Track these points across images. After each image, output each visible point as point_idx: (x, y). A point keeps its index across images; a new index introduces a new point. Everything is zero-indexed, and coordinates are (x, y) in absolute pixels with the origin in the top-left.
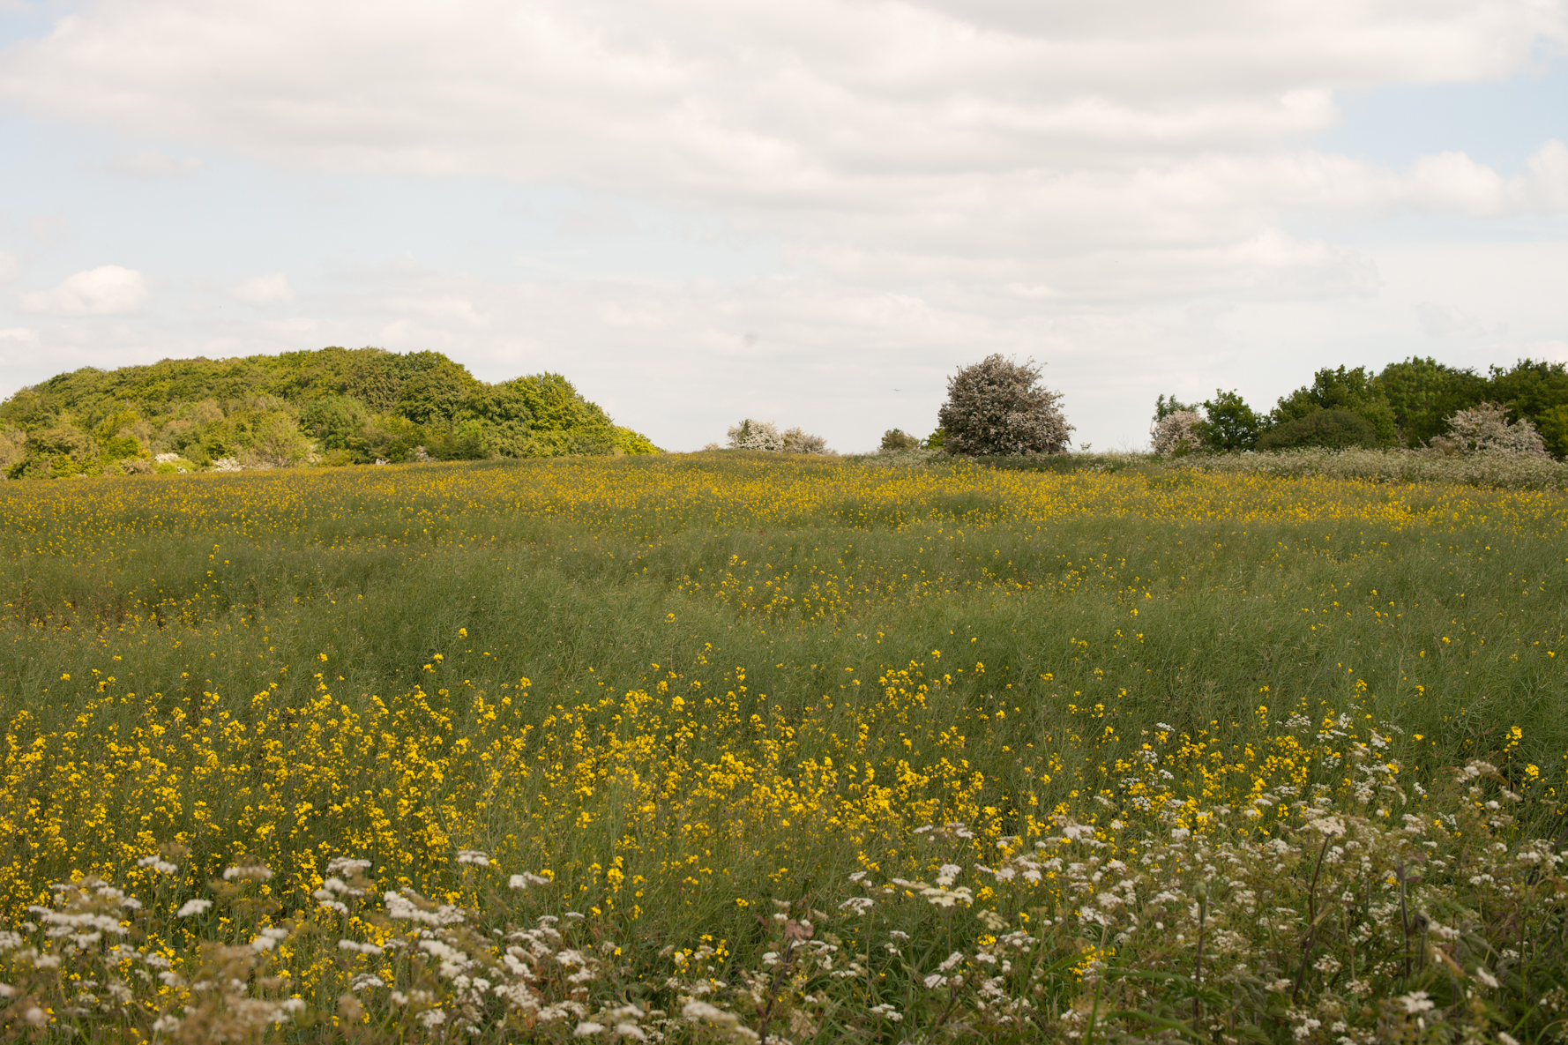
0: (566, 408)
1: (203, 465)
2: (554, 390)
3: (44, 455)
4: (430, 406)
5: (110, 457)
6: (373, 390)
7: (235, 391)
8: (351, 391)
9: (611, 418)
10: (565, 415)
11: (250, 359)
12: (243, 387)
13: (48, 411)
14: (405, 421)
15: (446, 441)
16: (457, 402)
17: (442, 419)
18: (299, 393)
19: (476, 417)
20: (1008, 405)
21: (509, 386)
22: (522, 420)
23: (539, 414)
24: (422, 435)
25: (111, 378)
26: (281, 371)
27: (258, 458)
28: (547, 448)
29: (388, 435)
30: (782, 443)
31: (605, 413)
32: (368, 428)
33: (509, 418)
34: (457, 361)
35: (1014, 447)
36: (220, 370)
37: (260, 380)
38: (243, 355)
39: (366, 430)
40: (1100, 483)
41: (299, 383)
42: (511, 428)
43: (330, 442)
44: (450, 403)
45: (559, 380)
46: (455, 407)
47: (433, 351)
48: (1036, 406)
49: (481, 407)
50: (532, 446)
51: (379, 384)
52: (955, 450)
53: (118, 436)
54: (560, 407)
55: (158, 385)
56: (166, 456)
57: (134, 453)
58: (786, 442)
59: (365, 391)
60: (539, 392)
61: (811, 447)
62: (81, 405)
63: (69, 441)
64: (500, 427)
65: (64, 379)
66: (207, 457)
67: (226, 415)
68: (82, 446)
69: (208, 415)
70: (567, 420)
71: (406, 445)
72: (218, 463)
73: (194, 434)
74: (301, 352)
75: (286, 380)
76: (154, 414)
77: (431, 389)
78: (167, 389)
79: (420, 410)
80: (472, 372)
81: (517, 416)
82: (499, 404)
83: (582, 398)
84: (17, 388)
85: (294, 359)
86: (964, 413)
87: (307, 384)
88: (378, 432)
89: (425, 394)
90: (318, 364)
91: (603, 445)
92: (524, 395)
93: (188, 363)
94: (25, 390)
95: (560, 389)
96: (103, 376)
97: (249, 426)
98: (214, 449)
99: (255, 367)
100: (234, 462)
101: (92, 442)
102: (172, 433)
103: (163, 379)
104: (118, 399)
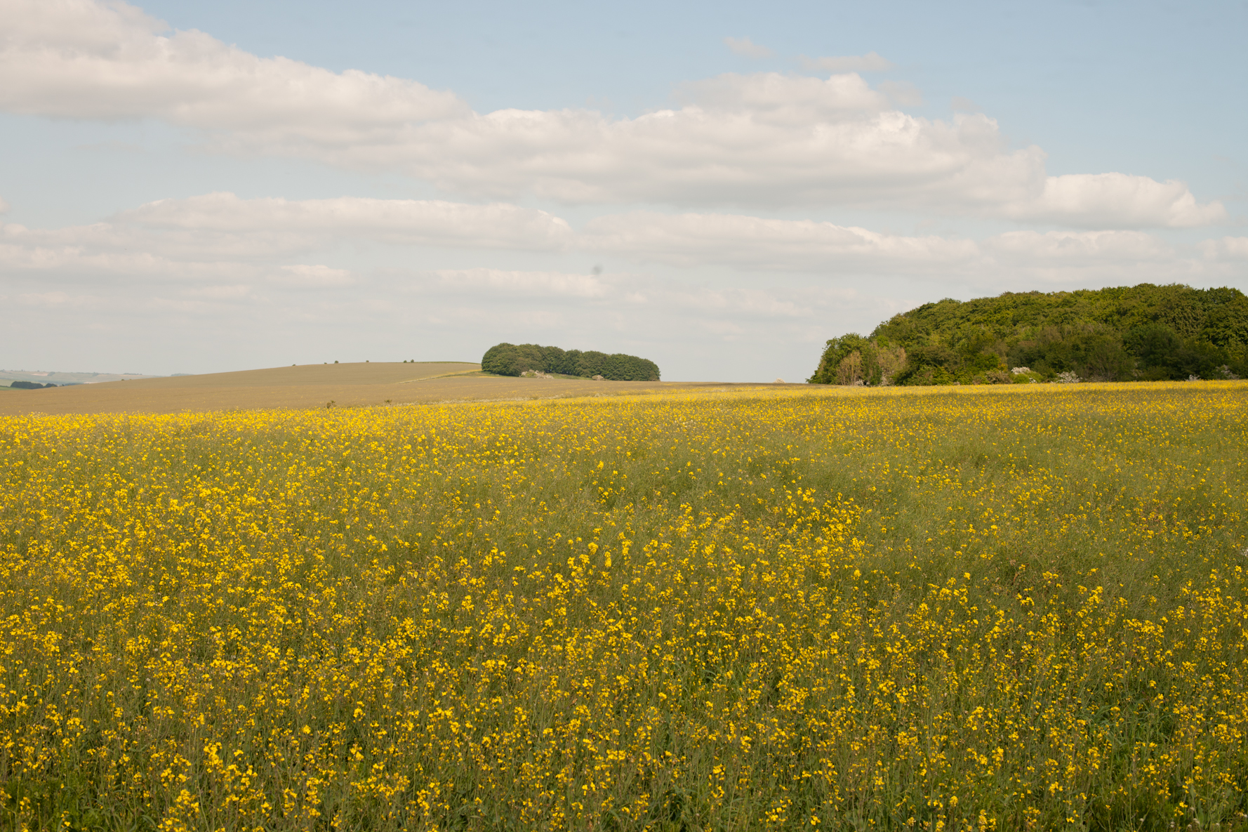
3: (924, 366)
4: (1229, 332)
5: (975, 369)
6: (1180, 319)
7: (1066, 318)
8: (1162, 320)
11: (1077, 294)
12: (1073, 315)
13: (921, 332)
14: (1209, 344)
17: (1239, 343)
18: (1119, 321)
24: (1226, 356)
25: (965, 307)
26: (1103, 303)
27: (1094, 372)
29: (1198, 356)
36: (1052, 301)
37: (1086, 309)
38: (1070, 289)
39: (1179, 351)
41: (1119, 313)
43: (1151, 360)
47: (1229, 287)
51: (1185, 314)
53: (982, 352)
55: (1004, 312)
56: (1021, 369)
57: (995, 366)
59: (1174, 319)
62: (944, 328)
63: (941, 355)
65: (929, 308)
66: (1052, 370)
67: (1063, 338)
69: (1049, 337)
71: (1212, 364)
72: (1061, 376)
73: (1039, 352)
74: (1119, 288)
75: (1108, 310)
77: (1230, 319)
78: (1011, 316)
79: (1221, 336)
85: (1113, 294)
87: (1125, 313)
88: (1189, 353)
89: (1225, 322)
90: (1134, 298)
93: (1026, 296)
94: (899, 315)
96: (959, 306)
97: (1083, 346)
98: (1056, 364)
100: (1074, 375)
101: (958, 357)
103: (1008, 309)
104: (973, 324)
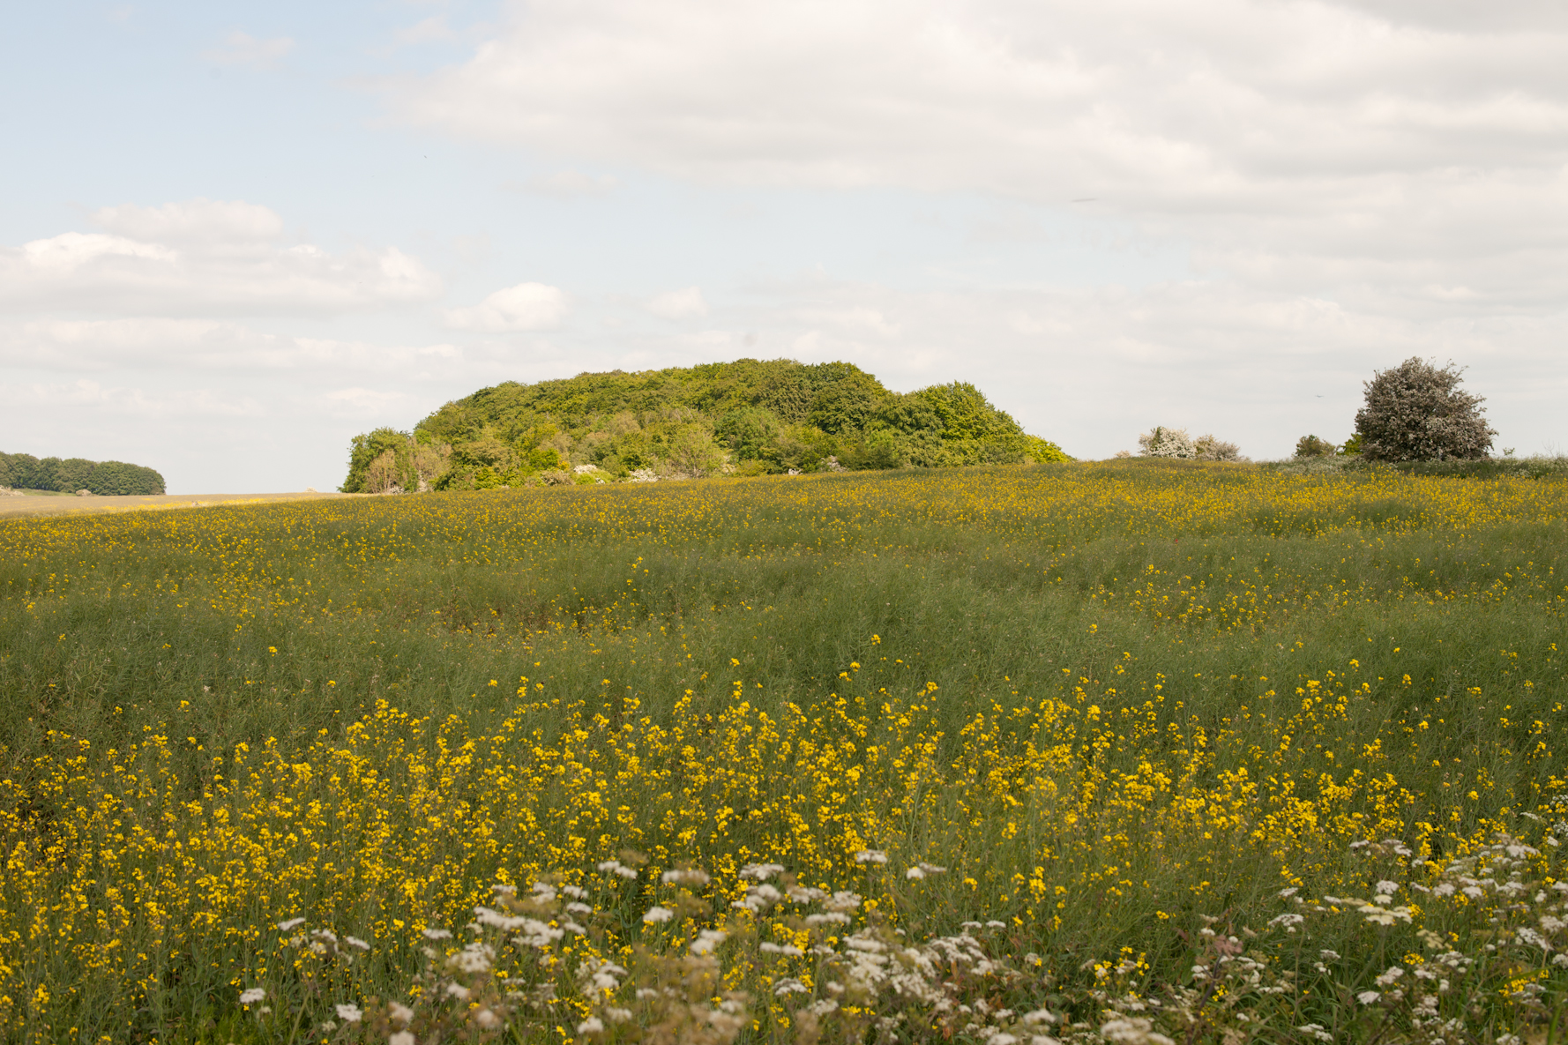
0: (977, 417)
1: (620, 476)
2: (964, 399)
3: (468, 467)
4: (841, 416)
5: (531, 468)
6: (785, 401)
7: (651, 403)
8: (764, 402)
9: (1021, 426)
10: (975, 424)
11: (666, 373)
12: (659, 399)
13: (472, 425)
14: (817, 431)
15: (858, 451)
16: (868, 412)
17: (854, 429)
18: (713, 405)
19: (888, 427)
20: (1427, 410)
21: (920, 395)
22: (933, 430)
23: (949, 422)
24: (833, 446)
25: (531, 392)
26: (697, 383)
27: (674, 468)
28: (957, 457)
29: (800, 445)
30: (1195, 450)
31: (1015, 422)
32: (780, 438)
33: (919, 427)
34: (867, 372)
35: (1433, 453)
36: (636, 382)
37: (675, 392)
38: (658, 367)
39: (778, 440)
40: (1523, 488)
41: (712, 395)
42: (921, 437)
43: (743, 452)
44: (861, 413)
45: (969, 389)
46: (867, 417)
47: (844, 362)
48: (1456, 410)
49: (892, 417)
50: (943, 456)
51: (791, 395)
52: (1373, 456)
53: (539, 448)
54: (971, 416)
55: (576, 399)
56: (585, 468)
57: (554, 465)
58: (1198, 449)
59: (777, 401)
60: (949, 401)
61: (1224, 454)
62: (503, 418)
63: (492, 453)
64: (911, 437)
65: (487, 393)
66: (625, 468)
67: (642, 427)
68: (504, 458)
69: (624, 427)
70: (977, 429)
71: (817, 455)
72: (635, 474)
73: (612, 446)
74: (715, 365)
75: (701, 392)
76: (573, 426)
77: (843, 400)
78: (585, 402)
79: (832, 420)
80: (882, 382)
81: (927, 426)
82: (910, 413)
83: (992, 407)
84: (443, 403)
85: (709, 372)
86: (1382, 419)
87: (720, 396)
88: (790, 442)
89: (836, 404)
90: (732, 376)
91: (1014, 454)
92: (935, 404)
93: (606, 377)
94: (450, 404)
95: (970, 398)
96: (523, 390)
97: (664, 438)
98: (630, 460)
99: (670, 380)
100: (650, 473)
101: (513, 454)
102: (590, 445)
103: (582, 393)
104: (539, 413)
